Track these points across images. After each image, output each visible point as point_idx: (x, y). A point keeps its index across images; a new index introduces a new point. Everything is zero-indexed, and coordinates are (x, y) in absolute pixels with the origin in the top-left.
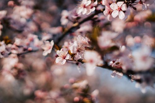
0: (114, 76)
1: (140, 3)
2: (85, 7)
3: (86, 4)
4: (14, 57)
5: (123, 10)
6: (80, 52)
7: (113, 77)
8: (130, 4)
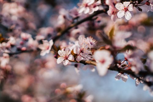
0: (119, 79)
1: (147, 4)
2: (87, 6)
3: (89, 3)
4: (5, 57)
5: (130, 11)
6: (83, 52)
7: (117, 80)
8: (136, 4)
